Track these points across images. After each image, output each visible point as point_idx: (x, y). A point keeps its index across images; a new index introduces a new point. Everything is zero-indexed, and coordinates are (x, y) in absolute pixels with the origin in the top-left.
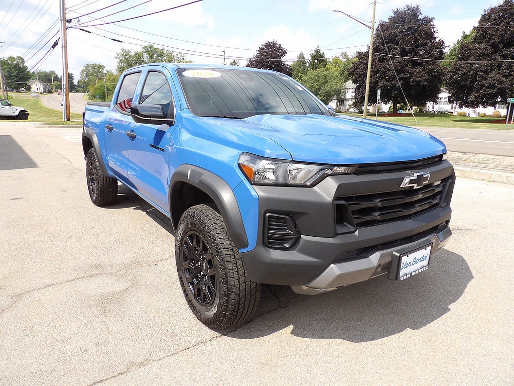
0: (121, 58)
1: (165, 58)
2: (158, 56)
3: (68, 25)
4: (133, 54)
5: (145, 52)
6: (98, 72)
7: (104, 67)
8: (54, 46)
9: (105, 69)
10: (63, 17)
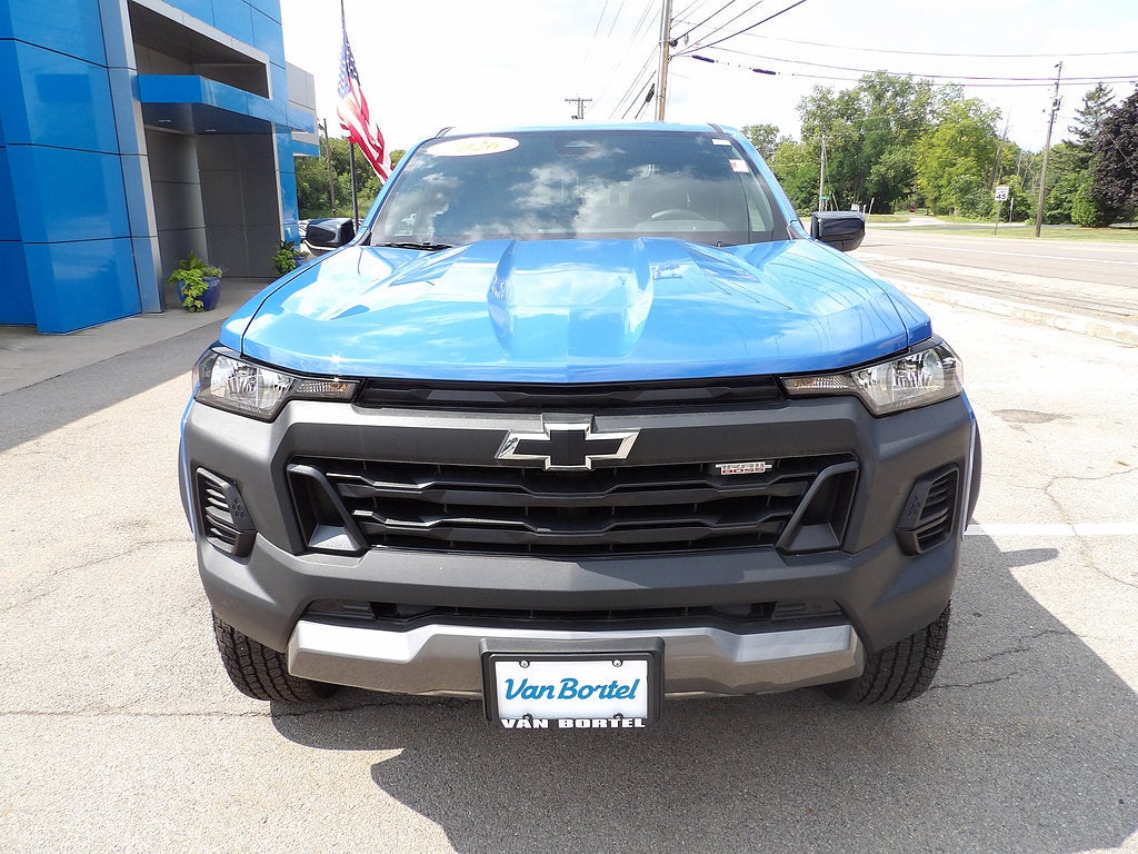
0: (811, 107)
1: (912, 98)
2: (896, 94)
3: (672, 51)
4: (836, 96)
5: (865, 90)
6: (764, 141)
7: (778, 131)
8: (648, 99)
9: (779, 135)
10: (665, 38)
